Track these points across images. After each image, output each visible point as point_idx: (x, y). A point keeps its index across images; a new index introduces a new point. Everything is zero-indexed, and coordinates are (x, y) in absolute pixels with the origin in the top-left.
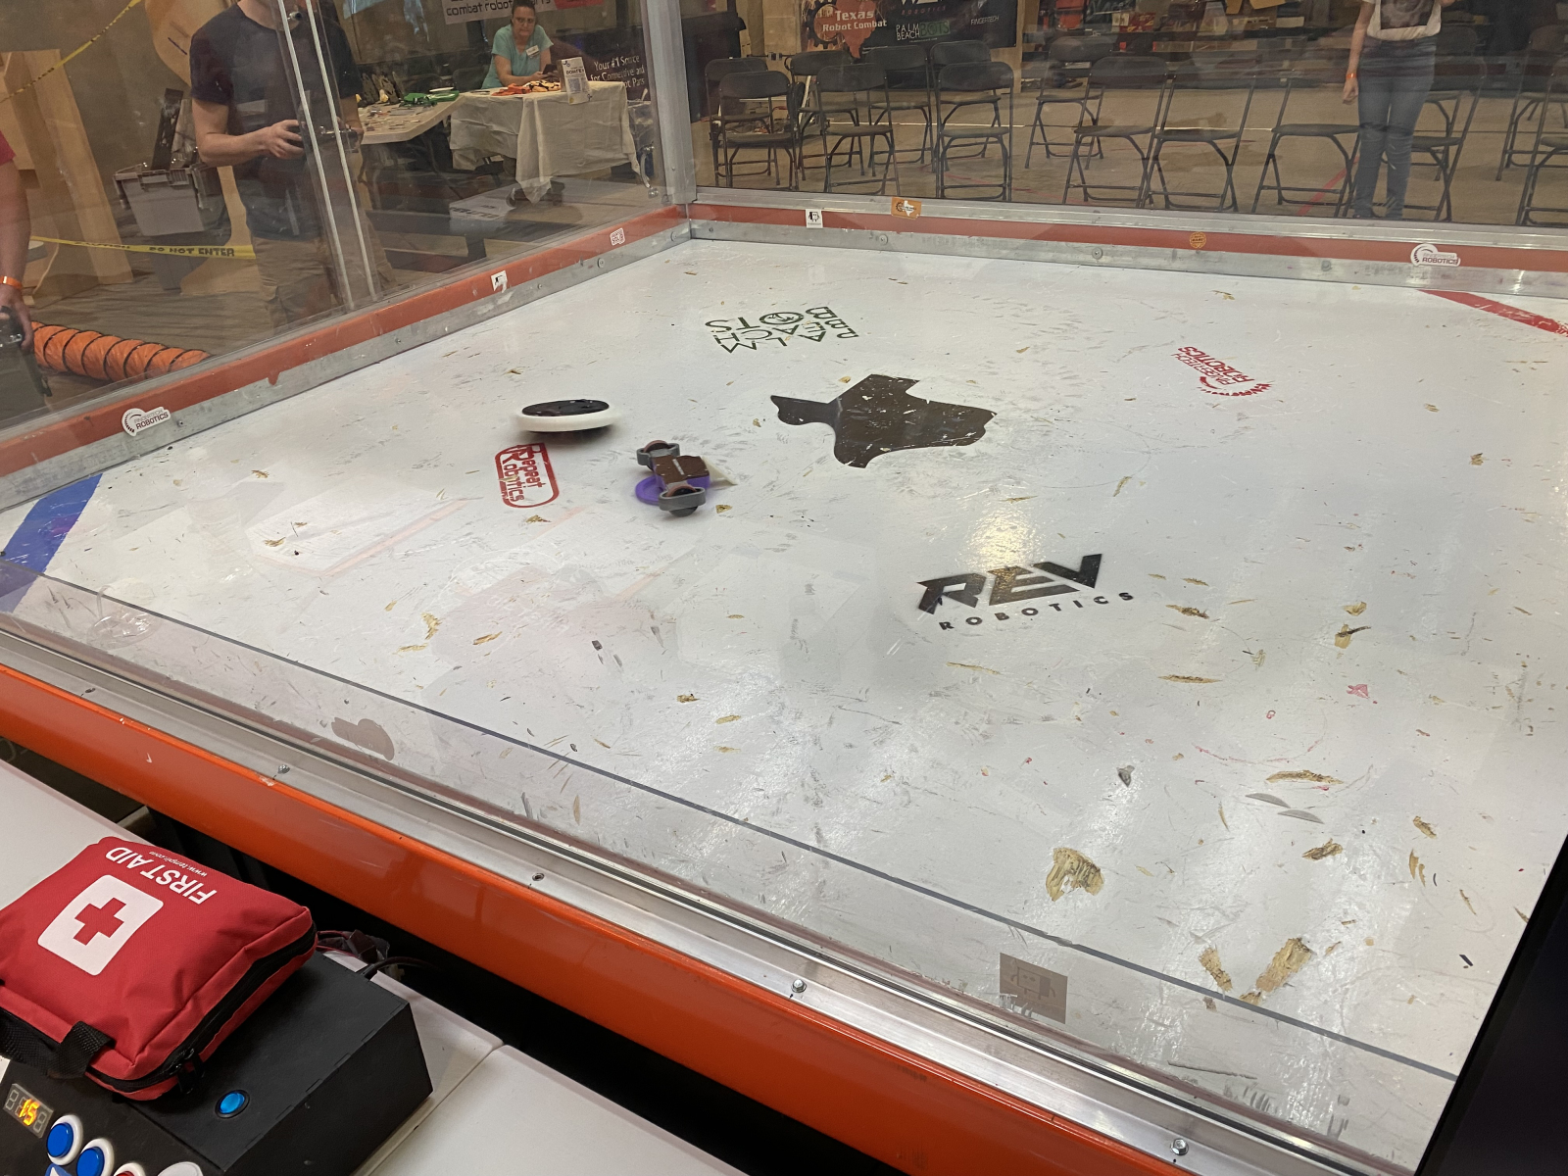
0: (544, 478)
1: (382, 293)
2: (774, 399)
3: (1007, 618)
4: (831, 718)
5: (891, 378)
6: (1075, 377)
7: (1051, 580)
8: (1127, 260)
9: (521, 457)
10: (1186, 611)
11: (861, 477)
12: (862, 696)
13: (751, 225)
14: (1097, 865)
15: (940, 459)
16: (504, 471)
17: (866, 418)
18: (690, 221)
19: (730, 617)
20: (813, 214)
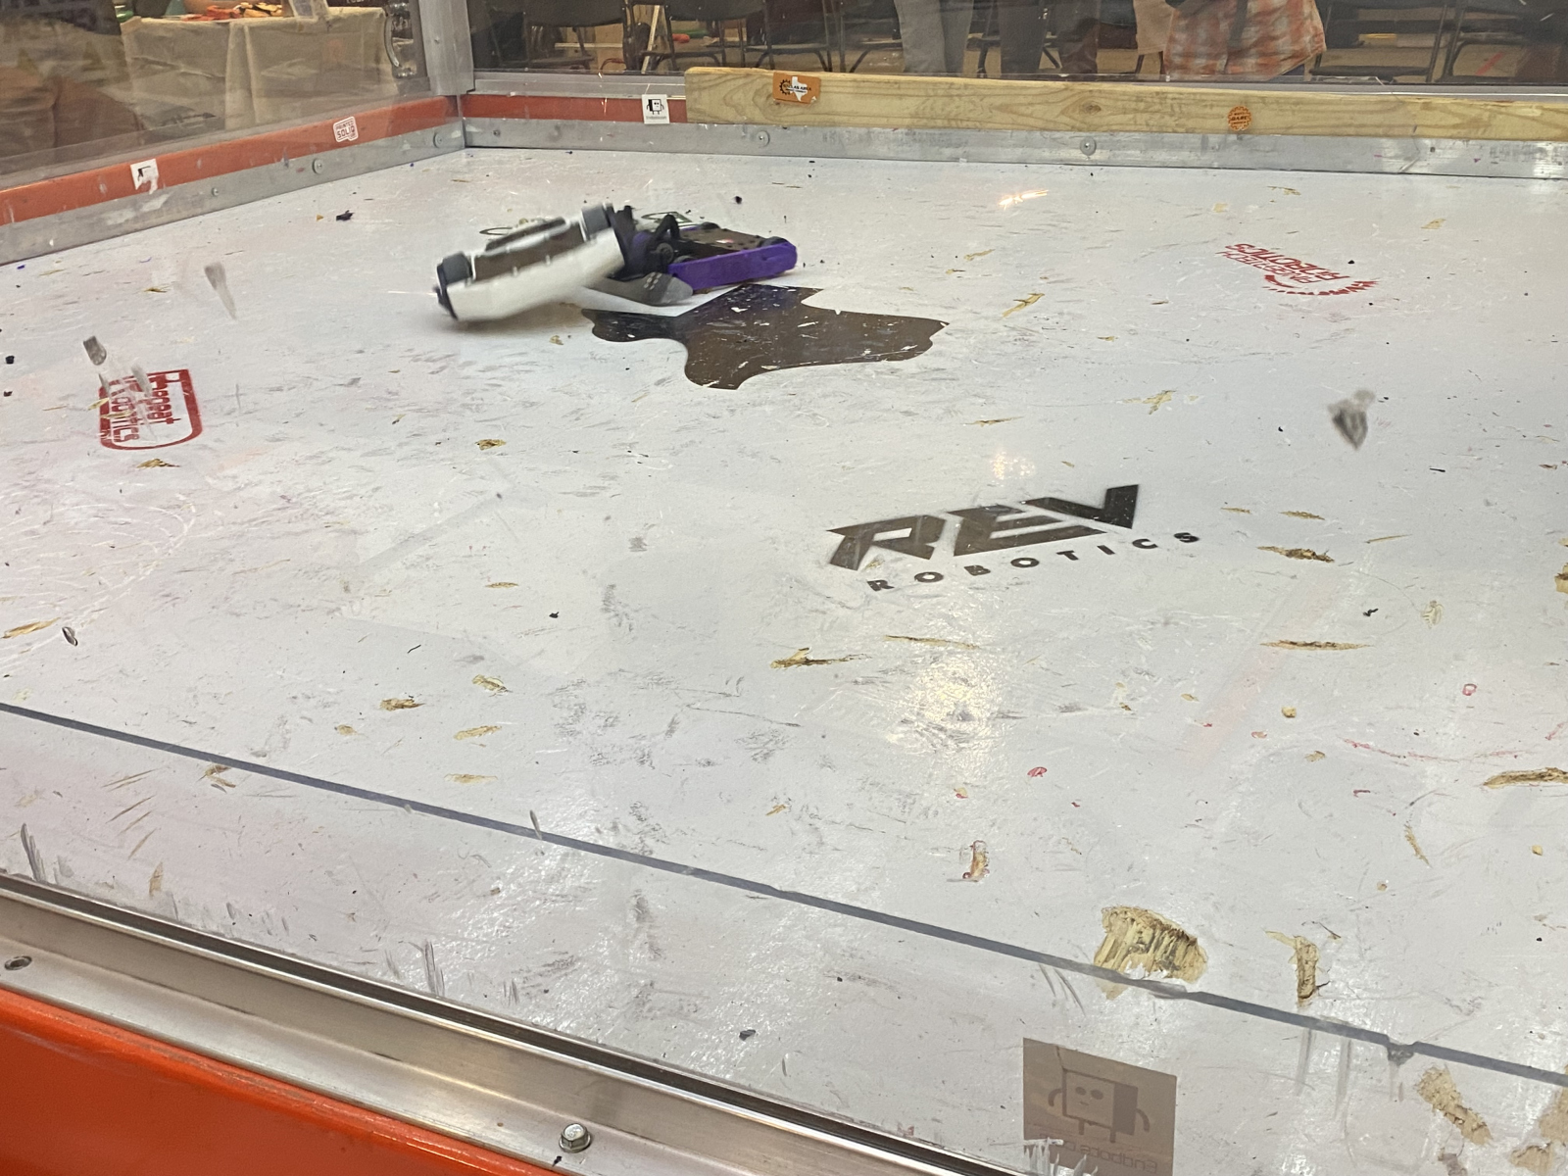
0: (179, 411)
3: (987, 571)
4: (673, 722)
5: (777, 288)
6: (1068, 281)
7: (1056, 521)
8: (1135, 154)
10: (1290, 554)
11: (730, 400)
12: (730, 689)
14: (1190, 932)
15: (861, 377)
17: (738, 332)
18: (463, 121)
19: (492, 586)
20: (653, 102)
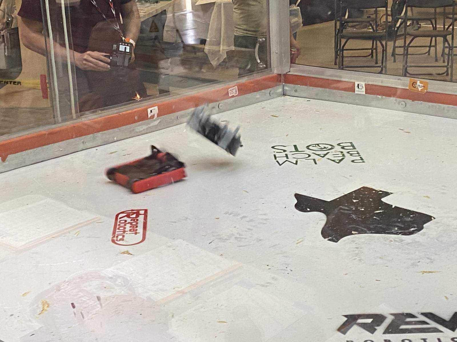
0: (140, 229)
1: (79, 114)
2: (297, 196)
5: (375, 190)
7: (427, 324)
9: (131, 216)
11: (333, 248)
13: (321, 89)
15: (387, 242)
16: (118, 223)
17: (349, 212)
18: (283, 84)
19: (219, 322)
20: (359, 85)
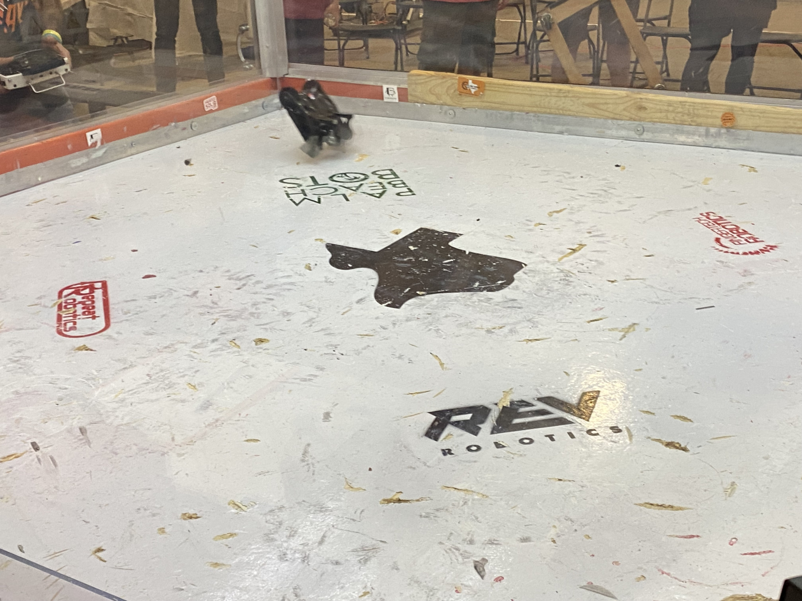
3: (504, 446)
4: (324, 536)
5: (438, 232)
8: (667, 136)
10: (668, 445)
11: (395, 316)
12: (356, 516)
15: (469, 303)
17: (409, 265)
19: (247, 441)
20: (389, 89)
